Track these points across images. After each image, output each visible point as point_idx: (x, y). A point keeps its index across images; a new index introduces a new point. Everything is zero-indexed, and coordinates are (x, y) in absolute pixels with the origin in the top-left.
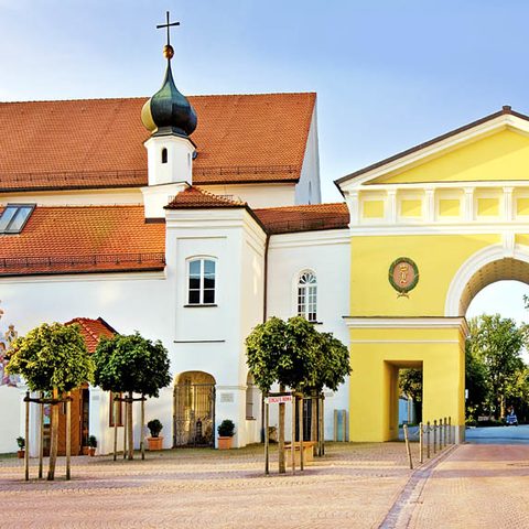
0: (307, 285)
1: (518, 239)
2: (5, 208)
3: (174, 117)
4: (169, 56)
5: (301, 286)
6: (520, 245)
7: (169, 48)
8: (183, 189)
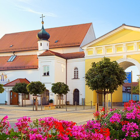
0: (76, 70)
1: (127, 56)
2: (11, 56)
3: (44, 36)
4: (43, 24)
5: (75, 70)
6: (128, 58)
7: (43, 22)
8: (45, 51)
